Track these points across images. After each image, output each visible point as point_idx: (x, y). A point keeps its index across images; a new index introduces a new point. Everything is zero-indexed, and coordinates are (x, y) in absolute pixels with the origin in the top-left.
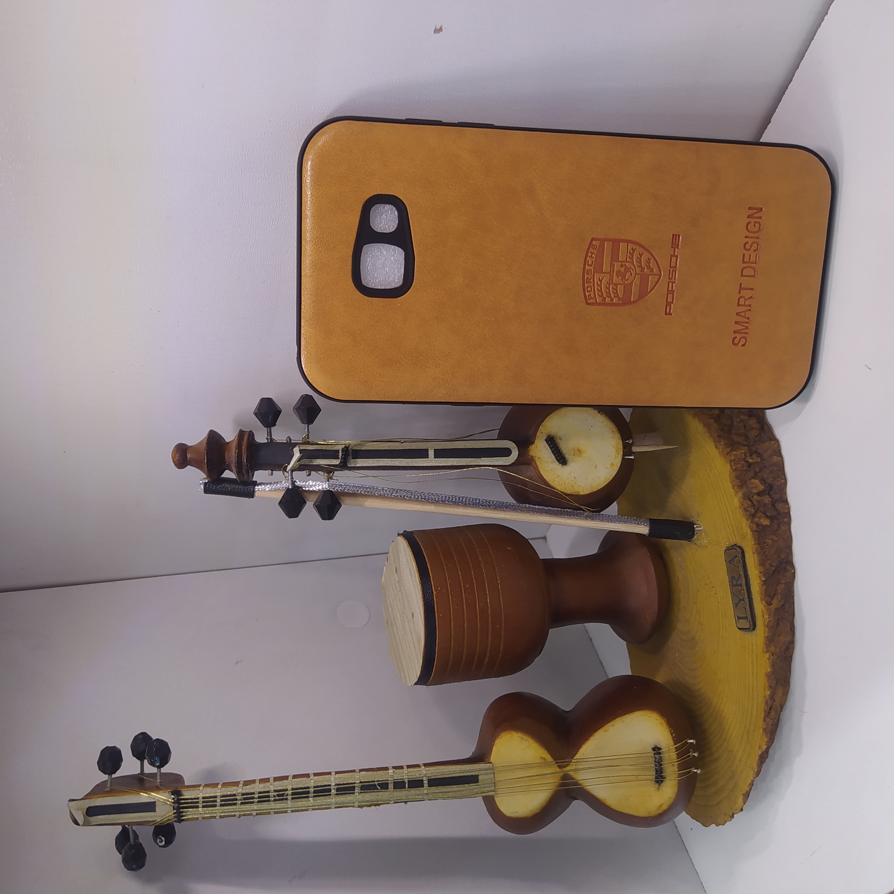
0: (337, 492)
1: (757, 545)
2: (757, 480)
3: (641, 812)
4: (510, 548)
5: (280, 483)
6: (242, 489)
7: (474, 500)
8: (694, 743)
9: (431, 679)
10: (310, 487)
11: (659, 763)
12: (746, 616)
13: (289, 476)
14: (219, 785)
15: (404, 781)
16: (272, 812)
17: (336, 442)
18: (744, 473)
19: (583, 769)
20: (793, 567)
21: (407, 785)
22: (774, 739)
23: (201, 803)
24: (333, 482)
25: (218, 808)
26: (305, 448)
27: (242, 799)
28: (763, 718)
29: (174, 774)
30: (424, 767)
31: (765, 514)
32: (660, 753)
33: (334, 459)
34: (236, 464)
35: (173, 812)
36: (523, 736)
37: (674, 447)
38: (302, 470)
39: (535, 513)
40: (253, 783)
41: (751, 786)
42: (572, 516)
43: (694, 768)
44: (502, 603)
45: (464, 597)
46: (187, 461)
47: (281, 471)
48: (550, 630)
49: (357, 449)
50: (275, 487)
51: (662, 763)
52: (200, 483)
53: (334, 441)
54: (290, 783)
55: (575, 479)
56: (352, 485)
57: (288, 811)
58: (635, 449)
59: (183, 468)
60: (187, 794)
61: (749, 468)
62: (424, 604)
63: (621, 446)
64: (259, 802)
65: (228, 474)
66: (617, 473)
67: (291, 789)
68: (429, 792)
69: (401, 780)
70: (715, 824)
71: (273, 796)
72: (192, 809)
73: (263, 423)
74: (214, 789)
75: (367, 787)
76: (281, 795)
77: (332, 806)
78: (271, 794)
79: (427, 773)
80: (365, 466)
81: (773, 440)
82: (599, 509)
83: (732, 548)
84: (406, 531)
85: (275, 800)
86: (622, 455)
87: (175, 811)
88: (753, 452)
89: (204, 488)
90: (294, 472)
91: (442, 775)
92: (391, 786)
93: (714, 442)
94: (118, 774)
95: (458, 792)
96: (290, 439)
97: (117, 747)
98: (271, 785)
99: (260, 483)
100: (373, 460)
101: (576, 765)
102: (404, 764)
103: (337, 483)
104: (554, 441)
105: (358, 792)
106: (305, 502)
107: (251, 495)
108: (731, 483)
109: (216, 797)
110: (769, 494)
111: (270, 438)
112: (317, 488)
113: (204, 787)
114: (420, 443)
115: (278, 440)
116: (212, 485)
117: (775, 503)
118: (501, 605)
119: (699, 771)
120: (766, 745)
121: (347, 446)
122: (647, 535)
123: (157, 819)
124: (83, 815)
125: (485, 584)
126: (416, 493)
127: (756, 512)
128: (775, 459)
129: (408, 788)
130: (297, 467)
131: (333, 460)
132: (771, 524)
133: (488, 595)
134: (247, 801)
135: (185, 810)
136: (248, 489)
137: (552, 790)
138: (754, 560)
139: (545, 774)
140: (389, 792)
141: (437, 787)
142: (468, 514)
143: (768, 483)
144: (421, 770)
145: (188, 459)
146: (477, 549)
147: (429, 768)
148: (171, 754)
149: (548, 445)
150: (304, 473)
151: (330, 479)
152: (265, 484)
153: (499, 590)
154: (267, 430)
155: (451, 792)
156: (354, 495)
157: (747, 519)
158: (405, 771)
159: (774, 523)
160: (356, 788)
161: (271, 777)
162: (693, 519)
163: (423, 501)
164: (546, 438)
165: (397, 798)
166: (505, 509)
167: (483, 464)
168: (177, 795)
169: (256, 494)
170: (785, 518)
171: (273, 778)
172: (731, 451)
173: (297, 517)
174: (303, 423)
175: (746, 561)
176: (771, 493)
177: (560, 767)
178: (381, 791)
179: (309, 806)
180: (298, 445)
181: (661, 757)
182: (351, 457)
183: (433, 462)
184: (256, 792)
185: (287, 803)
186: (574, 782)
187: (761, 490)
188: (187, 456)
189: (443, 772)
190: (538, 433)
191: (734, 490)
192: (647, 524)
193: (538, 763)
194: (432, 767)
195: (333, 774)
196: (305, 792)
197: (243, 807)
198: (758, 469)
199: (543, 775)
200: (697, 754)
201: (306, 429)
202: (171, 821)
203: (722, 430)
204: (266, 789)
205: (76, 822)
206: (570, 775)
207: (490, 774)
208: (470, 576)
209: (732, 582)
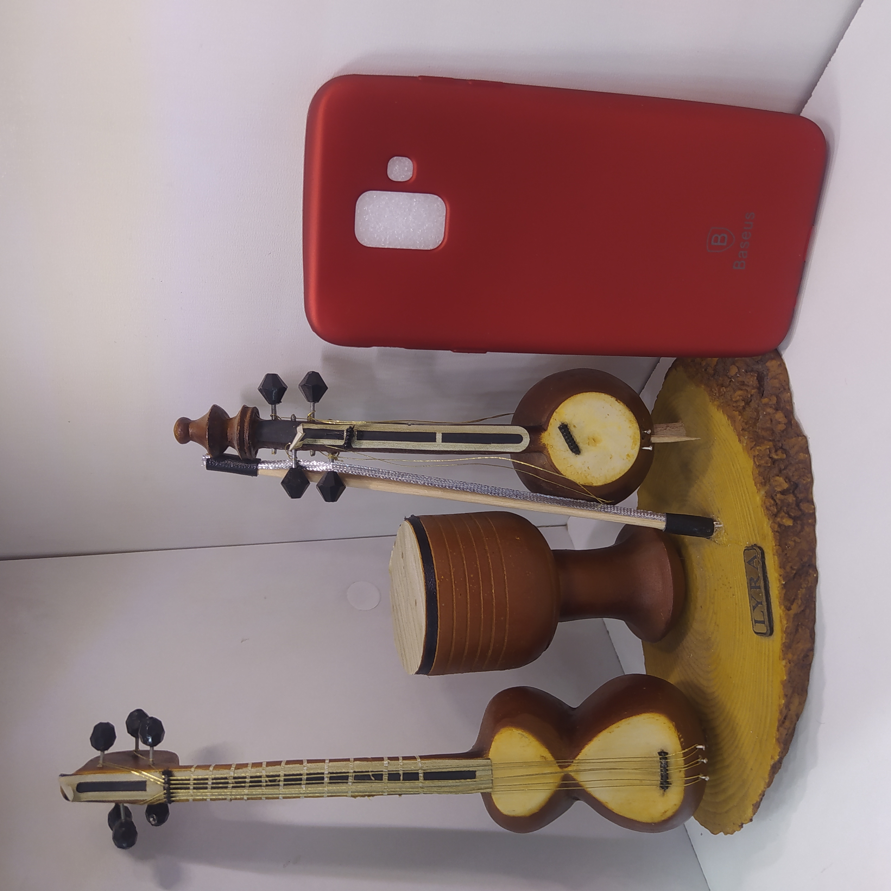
0: (342, 473)
1: (777, 547)
2: (781, 478)
3: (643, 817)
4: (519, 538)
5: (284, 462)
6: (245, 467)
7: (482, 487)
8: (704, 749)
9: (432, 670)
10: (313, 467)
11: (665, 768)
12: (763, 620)
13: (292, 454)
14: (211, 767)
15: (399, 773)
16: (264, 797)
17: (341, 422)
18: (768, 470)
19: (585, 770)
20: (816, 570)
21: (401, 778)
22: (788, 749)
23: (192, 785)
24: (338, 463)
25: (209, 790)
26: (309, 427)
27: (234, 782)
28: (776, 728)
29: (169, 752)
30: (419, 760)
31: (788, 514)
32: (666, 758)
33: (339, 439)
34: (238, 442)
35: (164, 792)
36: (524, 733)
37: (695, 439)
38: (306, 450)
39: (546, 503)
40: (245, 767)
41: (761, 797)
42: (585, 508)
43: (702, 775)
44: (507, 595)
45: (468, 587)
46: (189, 436)
47: (284, 449)
48: (559, 623)
49: (362, 430)
50: (279, 466)
51: (668, 768)
52: (203, 459)
53: (339, 421)
54: (283, 769)
55: (589, 469)
56: (357, 466)
57: (280, 798)
58: (654, 440)
59: (186, 443)
60: (179, 775)
61: (774, 464)
62: (426, 593)
63: (639, 436)
64: (250, 786)
65: (231, 451)
66: (634, 464)
67: (283, 775)
68: (425, 785)
69: (396, 772)
70: (724, 832)
71: (265, 782)
72: (182, 791)
73: (267, 399)
74: (206, 771)
75: (361, 777)
76: (273, 781)
77: (324, 794)
78: (263, 779)
79: (422, 766)
80: (370, 447)
81: (801, 436)
82: (614, 501)
83: (751, 548)
84: (413, 515)
85: (267, 786)
86: (639, 446)
87: (165, 791)
88: (778, 448)
89: (206, 464)
90: (298, 452)
91: (439, 768)
92: (385, 777)
93: (737, 435)
94: (111, 750)
95: (454, 787)
96: (295, 417)
97: (110, 724)
98: (264, 770)
99: (264, 461)
100: (379, 441)
101: (577, 765)
102: (400, 755)
103: (341, 465)
104: (568, 429)
105: (352, 782)
106: (310, 483)
107: (254, 473)
108: (754, 480)
109: (207, 779)
110: (793, 492)
111: (275, 416)
112: (322, 469)
113: (195, 769)
114: (428, 426)
115: (282, 418)
116: (214, 461)
117: (800, 502)
118: (506, 597)
119: (707, 779)
120: (779, 755)
121: (352, 427)
122: (663, 531)
123: (149, 798)
124: (74, 790)
125: (491, 575)
126: (423, 477)
127: (778, 512)
129: (403, 780)
130: (301, 446)
131: (337, 440)
132: (794, 524)
133: (493, 586)
134: (238, 785)
135: (176, 791)
136: (251, 466)
137: (551, 790)
138: (774, 562)
139: (545, 774)
140: (383, 784)
141: (432, 781)
142: (477, 501)
143: (793, 482)
144: (417, 763)
145: (190, 434)
146: (484, 538)
147: (425, 761)
148: (164, 733)
149: (562, 433)
150: (308, 453)
151: (334, 460)
152: (269, 462)
153: (505, 581)
154: (272, 407)
155: (447, 787)
156: (359, 477)
157: (769, 519)
158: (400, 763)
159: (797, 523)
160: (349, 778)
161: (264, 762)
162: (714, 515)
163: (430, 486)
164: (559, 426)
165: (391, 790)
166: (514, 497)
167: (493, 450)
168: (168, 775)
169: (260, 472)
170: (810, 519)
171: (265, 763)
172: (756, 445)
173: (299, 497)
174: (309, 401)
175: (767, 563)
176: (796, 492)
177: (561, 767)
178: (375, 782)
179: (301, 794)
180: (302, 424)
181: (667, 762)
182: (356, 437)
183: (441, 446)
184: (247, 777)
185: (278, 789)
186: (576, 783)
187: (785, 488)
188: (190, 431)
189: (439, 766)
190: (551, 420)
191: (757, 487)
192: (664, 519)
193: (539, 762)
194: (428, 760)
195: (327, 761)
196: (297, 779)
197: (234, 791)
198: (783, 467)
199: (543, 774)
200: (706, 761)
201: (312, 407)
202: (160, 802)
203: (746, 423)
204: (258, 774)
205: (66, 798)
206: (572, 777)
207: (488, 770)
208: (475, 566)
209: (751, 584)
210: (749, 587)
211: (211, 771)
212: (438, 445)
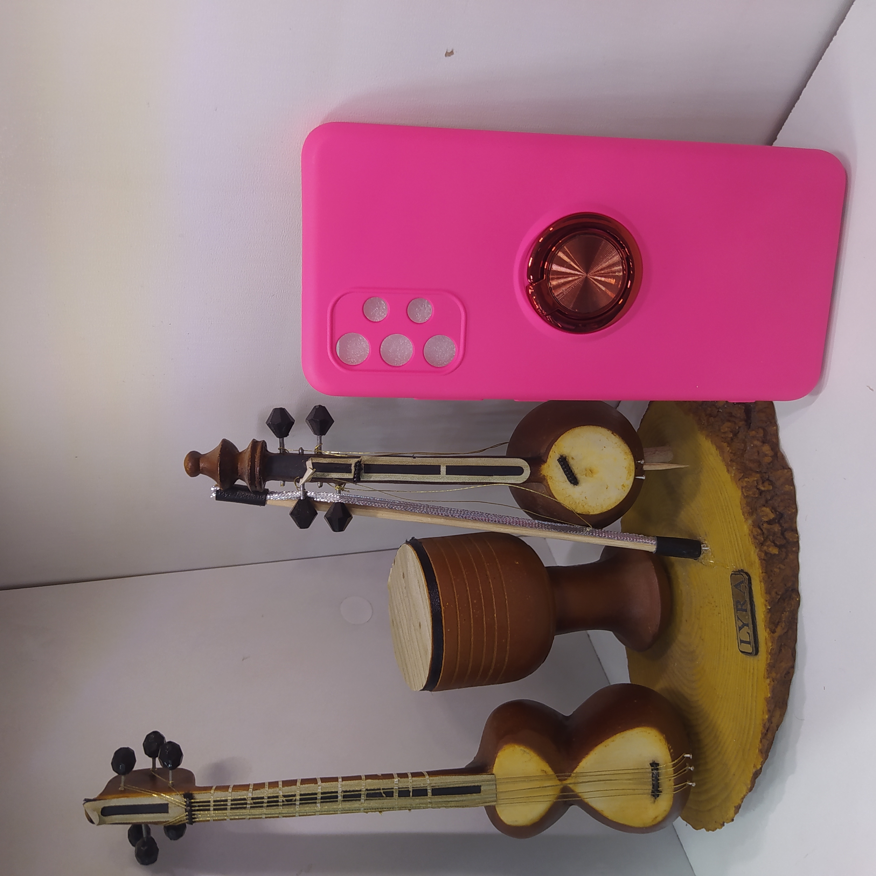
0: (349, 504)
1: (764, 574)
2: (768, 508)
3: (636, 823)
5: (291, 493)
6: (253, 497)
8: (691, 758)
9: (437, 686)
10: (321, 498)
11: (656, 778)
13: (301, 487)
14: (230, 788)
15: (409, 790)
16: (281, 816)
18: (755, 500)
19: (582, 783)
20: (798, 595)
21: (411, 794)
22: (768, 755)
24: (345, 494)
25: (228, 811)
26: (317, 462)
27: (252, 803)
28: (760, 740)
29: (187, 771)
30: (428, 777)
31: (774, 543)
32: (657, 769)
33: (347, 473)
34: (249, 475)
35: (185, 814)
36: (525, 750)
37: (684, 466)
38: (314, 482)
39: (544, 529)
40: (262, 788)
41: (743, 799)
43: (689, 782)
44: (508, 618)
45: (472, 612)
46: (200, 470)
47: (293, 481)
48: (555, 636)
49: (369, 464)
50: (286, 496)
51: (659, 778)
52: (212, 490)
54: (298, 788)
55: (586, 499)
56: (364, 497)
57: (296, 816)
58: (646, 468)
59: (195, 476)
60: (199, 797)
61: (760, 495)
62: (432, 619)
63: (633, 468)
64: (267, 806)
65: (239, 482)
66: (628, 493)
67: (299, 795)
68: (433, 800)
69: (406, 789)
70: (705, 829)
71: (281, 801)
72: (204, 812)
73: (275, 433)
74: (225, 792)
75: (373, 795)
76: (289, 801)
77: (338, 811)
78: (280, 799)
79: (431, 782)
80: (376, 480)
81: (786, 469)
83: (738, 573)
84: (414, 537)
85: (283, 805)
86: (633, 475)
87: (187, 813)
88: (765, 479)
89: (216, 496)
90: (306, 484)
91: (446, 785)
92: (396, 794)
93: (726, 466)
95: (461, 802)
96: (303, 450)
97: (130, 748)
98: (280, 790)
99: (272, 492)
100: (385, 474)
101: (575, 778)
102: (409, 771)
103: (348, 495)
104: (567, 462)
105: (364, 799)
106: (317, 514)
107: (263, 503)
108: (741, 509)
109: (226, 801)
110: (779, 522)
111: (283, 449)
112: (330, 500)
113: (215, 790)
114: (433, 458)
115: (291, 451)
116: (224, 493)
117: (785, 532)
118: (507, 621)
119: (694, 785)
120: (761, 764)
121: (360, 460)
122: (654, 553)
123: (169, 820)
124: (98, 815)
125: (492, 600)
126: (426, 506)
127: (765, 540)
128: (787, 488)
129: (413, 796)
130: (310, 480)
131: (345, 473)
132: (779, 552)
133: (495, 611)
134: (257, 805)
135: (196, 813)
136: (259, 497)
137: (551, 802)
138: (761, 588)
139: (546, 787)
140: (394, 800)
141: (440, 796)
142: (477, 528)
143: (779, 512)
144: (425, 779)
145: (201, 468)
146: (486, 564)
147: (433, 778)
149: (560, 465)
150: (316, 484)
151: (341, 491)
152: (277, 493)
153: (506, 606)
154: (280, 440)
155: (453, 801)
156: (365, 507)
157: (756, 547)
158: (410, 780)
159: (782, 551)
160: (362, 795)
161: (280, 781)
162: (700, 538)
163: (432, 514)
164: (558, 458)
165: (402, 805)
167: (495, 482)
168: (189, 798)
169: (268, 502)
170: (794, 548)
171: (281, 783)
172: (744, 477)
173: (308, 527)
174: (316, 434)
175: (753, 588)
176: (781, 521)
177: (560, 780)
178: (387, 799)
179: (316, 811)
180: (310, 458)
181: (658, 772)
182: (364, 471)
183: (445, 478)
184: (265, 797)
185: (294, 808)
186: (573, 794)
187: (771, 519)
188: (200, 465)
189: (447, 782)
190: (551, 453)
191: (744, 516)
192: (655, 542)
193: (539, 776)
194: (436, 777)
195: (340, 780)
196: (311, 798)
197: (253, 811)
198: (769, 497)
199: (543, 787)
200: (693, 769)
201: (319, 440)
202: (183, 822)
203: (735, 454)
204: (275, 795)
205: (91, 821)
206: (570, 788)
207: (492, 785)
208: (478, 591)
209: (737, 606)
210: (736, 610)
211: (230, 793)
212: (442, 477)
